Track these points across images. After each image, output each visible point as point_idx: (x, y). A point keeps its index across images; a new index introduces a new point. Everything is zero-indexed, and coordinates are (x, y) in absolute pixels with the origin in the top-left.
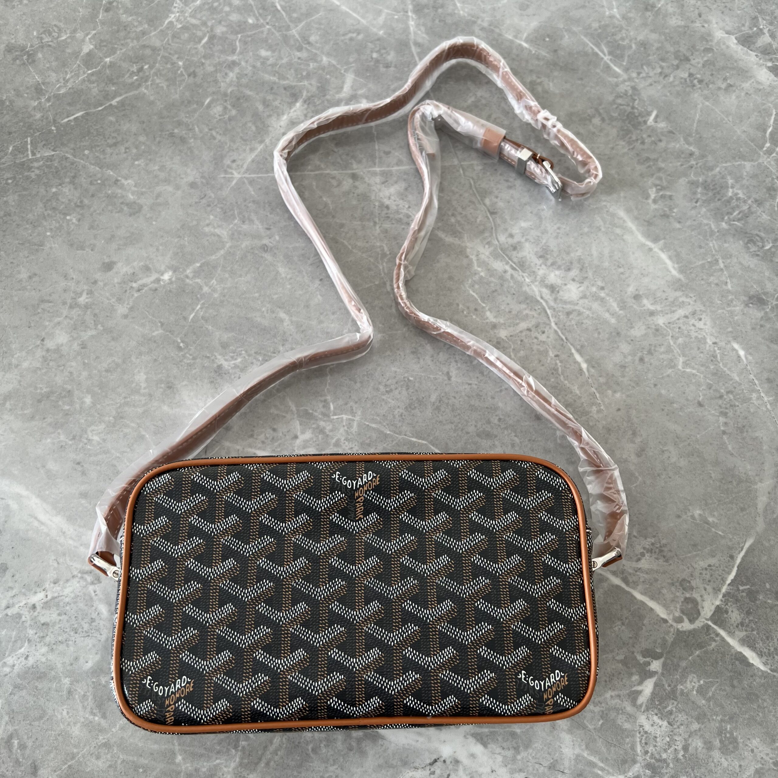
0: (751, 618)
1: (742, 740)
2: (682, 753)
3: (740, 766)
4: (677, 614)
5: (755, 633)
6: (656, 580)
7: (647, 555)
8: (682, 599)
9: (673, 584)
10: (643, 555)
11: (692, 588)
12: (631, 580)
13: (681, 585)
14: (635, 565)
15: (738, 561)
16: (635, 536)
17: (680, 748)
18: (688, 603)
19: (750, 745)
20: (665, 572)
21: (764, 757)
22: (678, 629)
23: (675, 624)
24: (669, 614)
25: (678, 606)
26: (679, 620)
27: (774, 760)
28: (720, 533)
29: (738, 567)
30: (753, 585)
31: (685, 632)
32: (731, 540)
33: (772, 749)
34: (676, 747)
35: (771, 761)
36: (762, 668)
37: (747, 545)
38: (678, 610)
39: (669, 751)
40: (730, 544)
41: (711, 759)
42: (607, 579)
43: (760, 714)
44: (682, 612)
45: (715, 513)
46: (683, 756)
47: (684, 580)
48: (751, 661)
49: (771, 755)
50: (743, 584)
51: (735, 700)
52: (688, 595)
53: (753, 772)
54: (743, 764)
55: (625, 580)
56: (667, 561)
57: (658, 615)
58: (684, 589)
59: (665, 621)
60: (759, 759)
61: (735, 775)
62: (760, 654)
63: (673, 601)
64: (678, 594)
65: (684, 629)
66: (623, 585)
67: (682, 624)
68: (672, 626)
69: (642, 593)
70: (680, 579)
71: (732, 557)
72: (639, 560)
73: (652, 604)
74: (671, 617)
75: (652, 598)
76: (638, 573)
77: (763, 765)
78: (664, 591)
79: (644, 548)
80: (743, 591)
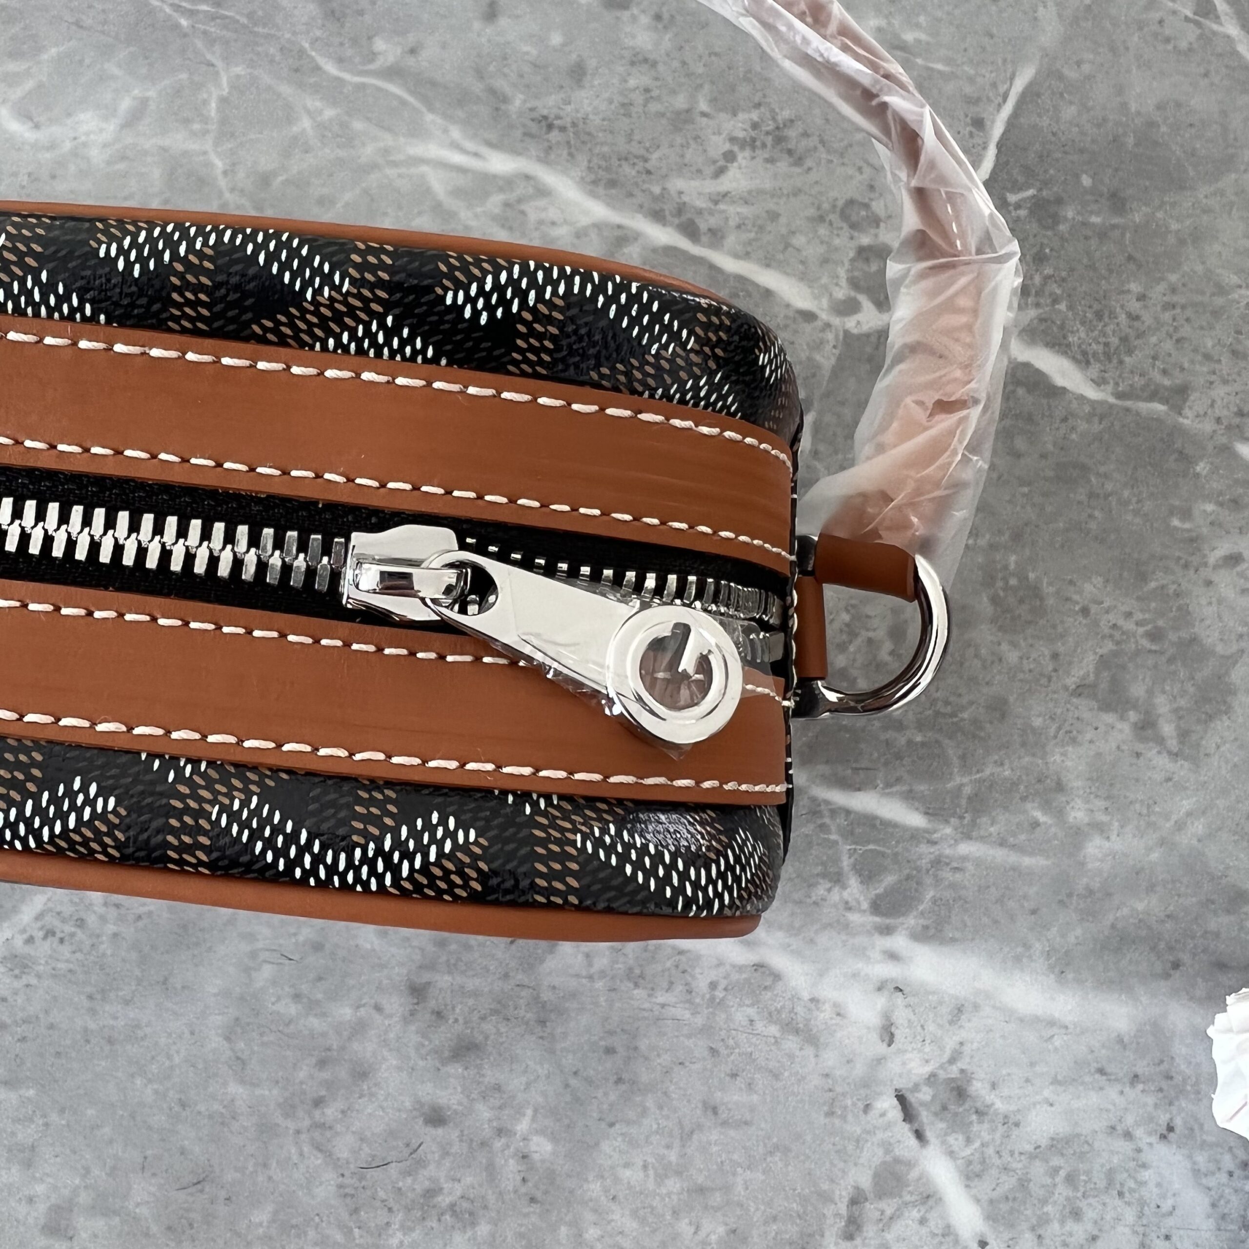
0: (1048, 271)
1: (1051, 590)
2: (888, 646)
3: (1055, 656)
4: (841, 293)
5: (1062, 306)
6: (774, 216)
7: (743, 156)
8: (852, 254)
9: (821, 219)
10: (730, 157)
11: (876, 221)
12: (703, 226)
13: (844, 215)
14: (712, 187)
15: (997, 130)
16: (704, 114)
17: (880, 633)
18: (867, 260)
19: (1076, 597)
20: (797, 192)
21: (1121, 622)
22: (847, 333)
23: (836, 321)
24: (816, 297)
25: (842, 273)
26: (849, 307)
27: (1149, 627)
28: (940, 67)
29: (1000, 146)
30: (1046, 184)
31: (868, 335)
32: (971, 80)
33: (1139, 599)
34: (871, 634)
35: (1141, 630)
36: (1092, 393)
37: (1019, 85)
38: (843, 282)
39: (852, 649)
40: (968, 90)
41: (971, 651)
42: (637, 236)
43: (1097, 513)
44: (854, 284)
45: (922, 19)
46: (892, 653)
47: (851, 202)
48: (1059, 381)
49: (1139, 616)
50: (1017, 187)
51: (1026, 490)
52: (865, 240)
53: (1091, 668)
54: (1060, 648)
55: (690, 230)
56: (799, 161)
57: (788, 306)
58: (853, 226)
59: (809, 316)
60: (1107, 631)
61: (1044, 681)
62: (1083, 360)
63: (825, 261)
64: (837, 242)
65: (865, 328)
66: (684, 244)
67: (859, 317)
68: (828, 325)
69: (736, 256)
70: (840, 203)
71: (979, 124)
72: (720, 172)
73: (768, 278)
74: (825, 302)
75: (768, 263)
76: (722, 206)
77: (1118, 643)
78: (799, 240)
79: (732, 140)
80: (1018, 206)
